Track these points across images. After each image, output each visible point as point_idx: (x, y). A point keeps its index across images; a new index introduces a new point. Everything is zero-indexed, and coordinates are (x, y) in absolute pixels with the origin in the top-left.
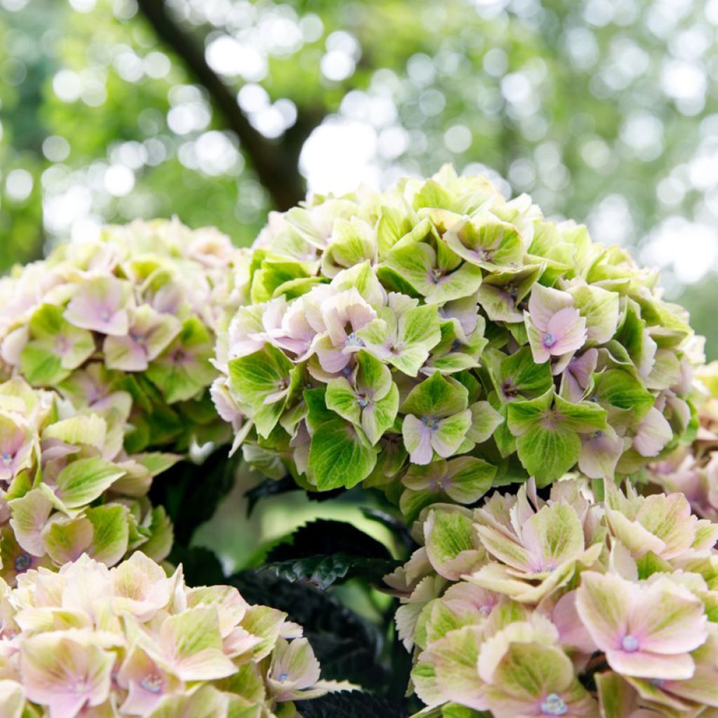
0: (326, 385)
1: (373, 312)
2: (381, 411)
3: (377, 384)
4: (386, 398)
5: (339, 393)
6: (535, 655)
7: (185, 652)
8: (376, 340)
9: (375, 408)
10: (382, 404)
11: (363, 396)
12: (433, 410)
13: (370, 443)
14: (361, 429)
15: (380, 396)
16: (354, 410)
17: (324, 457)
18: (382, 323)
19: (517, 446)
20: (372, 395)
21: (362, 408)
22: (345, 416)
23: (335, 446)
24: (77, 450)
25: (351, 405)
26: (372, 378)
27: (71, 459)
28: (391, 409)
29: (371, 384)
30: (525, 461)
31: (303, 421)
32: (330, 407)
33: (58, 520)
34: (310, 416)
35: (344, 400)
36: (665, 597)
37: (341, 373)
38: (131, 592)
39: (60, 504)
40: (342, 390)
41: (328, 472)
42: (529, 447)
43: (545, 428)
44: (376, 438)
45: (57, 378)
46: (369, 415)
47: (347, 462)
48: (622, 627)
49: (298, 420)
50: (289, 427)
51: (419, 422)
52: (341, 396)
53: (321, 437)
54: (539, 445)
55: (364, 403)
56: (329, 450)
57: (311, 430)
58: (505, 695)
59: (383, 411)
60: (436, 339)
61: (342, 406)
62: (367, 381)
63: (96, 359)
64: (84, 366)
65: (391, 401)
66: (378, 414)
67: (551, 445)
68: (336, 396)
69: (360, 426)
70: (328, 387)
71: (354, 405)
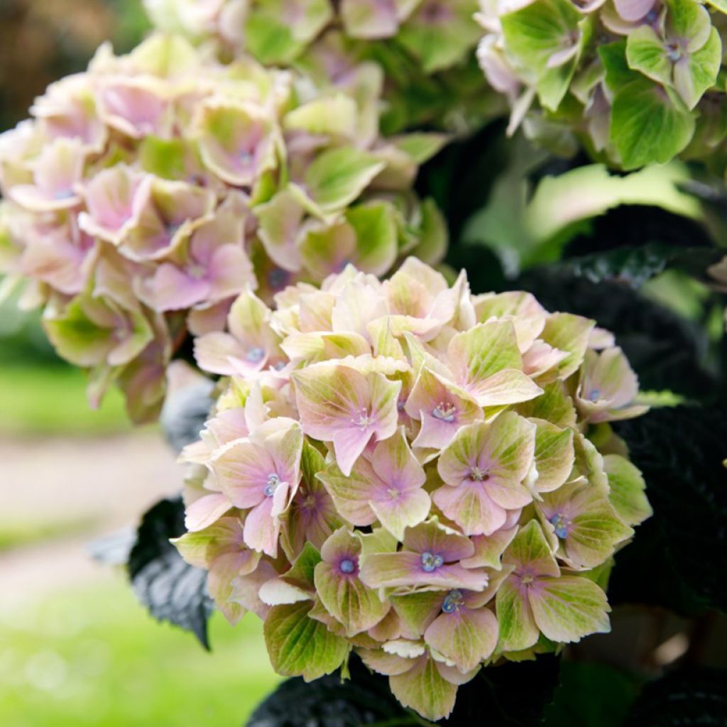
0: (625, 37)
2: (698, 65)
3: (691, 30)
4: (704, 48)
5: (644, 46)
7: (479, 374)
9: (690, 62)
10: (699, 56)
11: (674, 48)
13: (685, 106)
14: (675, 91)
15: (697, 45)
16: (664, 67)
17: (627, 128)
20: (685, 45)
21: (673, 63)
22: (654, 75)
23: (641, 114)
24: (323, 141)
25: (659, 60)
26: (685, 23)
27: (317, 152)
28: (712, 62)
29: (684, 31)
31: (599, 87)
32: (633, 65)
33: (313, 227)
34: (607, 79)
35: (650, 54)
37: (644, 21)
38: (409, 307)
39: (313, 207)
40: (647, 43)
41: (633, 145)
44: (694, 100)
45: (289, 53)
46: (683, 72)
47: (658, 132)
49: (593, 84)
50: (582, 94)
52: (646, 50)
53: (623, 103)
55: (676, 55)
56: (633, 119)
57: (609, 95)
59: (702, 65)
61: (648, 63)
62: (678, 28)
63: (335, 26)
64: (321, 36)
65: (711, 51)
66: (694, 69)
68: (639, 51)
69: (672, 86)
70: (629, 41)
71: (662, 60)
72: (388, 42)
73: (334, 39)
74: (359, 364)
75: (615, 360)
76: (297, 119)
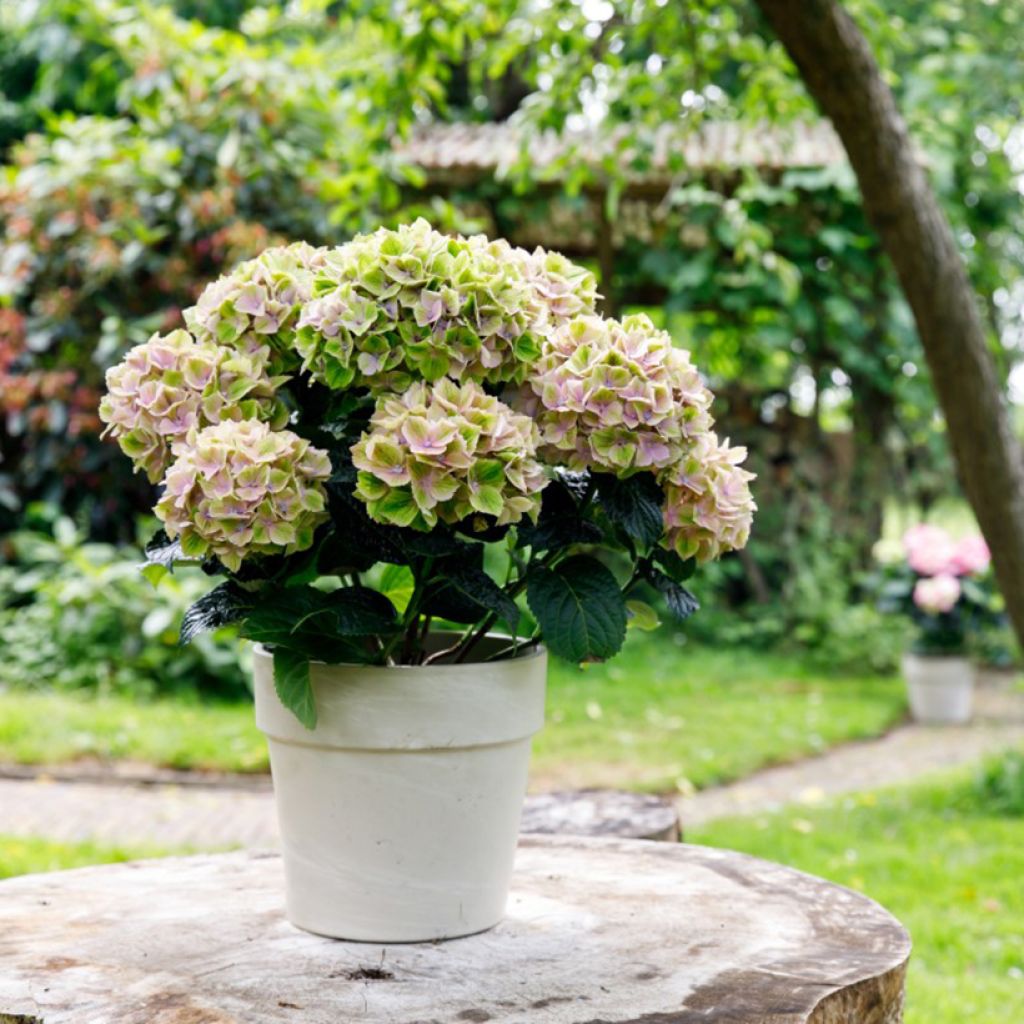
1: (347, 306)
6: (387, 449)
7: (261, 454)
8: (348, 319)
11: (345, 345)
12: (377, 350)
13: (346, 366)
16: (340, 352)
17: (332, 374)
18: (351, 312)
19: (420, 365)
21: (344, 350)
22: (334, 354)
23: (335, 369)
24: (236, 375)
25: (338, 349)
26: (346, 336)
27: (235, 379)
29: (345, 338)
30: (423, 372)
31: (322, 358)
33: (225, 407)
34: (324, 356)
35: (335, 347)
36: (443, 425)
38: (245, 432)
39: (226, 401)
40: (335, 343)
41: (335, 380)
42: (425, 366)
43: (433, 356)
45: (233, 340)
48: (426, 438)
49: (320, 357)
50: (318, 360)
51: (370, 356)
52: (333, 345)
53: (329, 367)
54: (430, 365)
55: (346, 348)
56: (334, 371)
57: (326, 361)
58: (378, 466)
60: (375, 317)
61: (333, 350)
63: (250, 329)
64: (246, 332)
67: (435, 364)
68: (330, 346)
69: (343, 359)
70: (328, 342)
72: (272, 336)
73: (251, 333)
74: (217, 446)
75: (324, 460)
76: (226, 366)
